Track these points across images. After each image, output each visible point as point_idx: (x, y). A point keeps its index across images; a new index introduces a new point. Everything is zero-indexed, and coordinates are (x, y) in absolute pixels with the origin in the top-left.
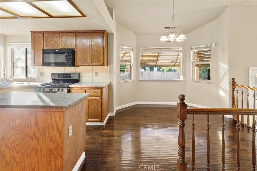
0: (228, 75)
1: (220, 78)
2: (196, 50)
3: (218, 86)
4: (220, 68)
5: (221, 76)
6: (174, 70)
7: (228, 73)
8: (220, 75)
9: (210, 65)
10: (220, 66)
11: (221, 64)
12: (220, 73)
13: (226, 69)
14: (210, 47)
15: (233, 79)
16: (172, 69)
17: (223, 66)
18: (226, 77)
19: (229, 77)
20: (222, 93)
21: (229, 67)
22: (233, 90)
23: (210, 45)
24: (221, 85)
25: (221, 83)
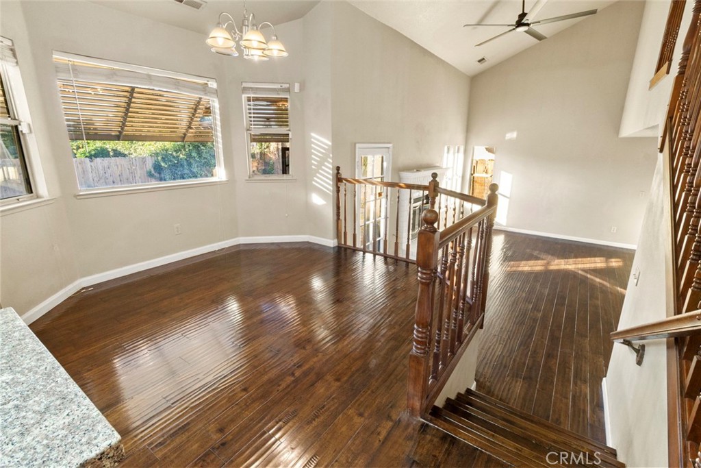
0: (331, 161)
1: (313, 167)
2: (254, 93)
3: (308, 186)
4: (313, 145)
5: (316, 163)
6: (114, 150)
7: (331, 155)
8: (313, 162)
9: (290, 136)
10: (313, 140)
11: (313, 134)
12: (313, 156)
13: (327, 147)
14: (288, 90)
15: (338, 168)
16: (107, 149)
17: (318, 140)
18: (326, 163)
19: (332, 164)
20: (317, 200)
21: (333, 142)
22: (338, 191)
23: (287, 86)
24: (314, 183)
25: (315, 178)
